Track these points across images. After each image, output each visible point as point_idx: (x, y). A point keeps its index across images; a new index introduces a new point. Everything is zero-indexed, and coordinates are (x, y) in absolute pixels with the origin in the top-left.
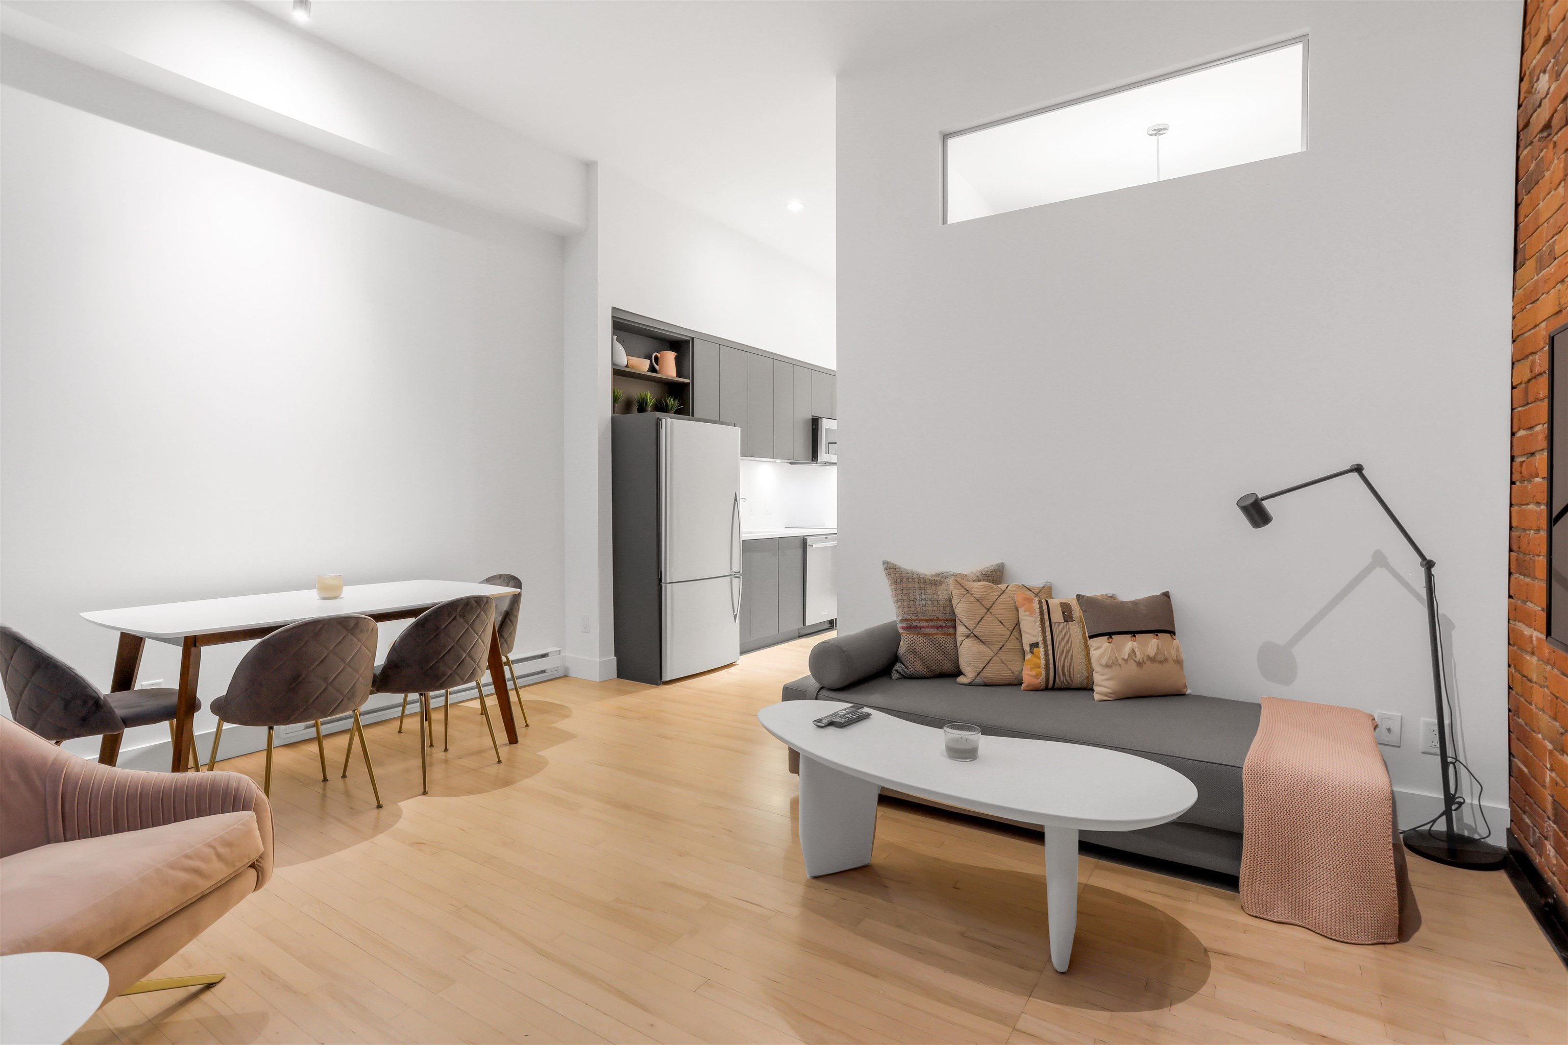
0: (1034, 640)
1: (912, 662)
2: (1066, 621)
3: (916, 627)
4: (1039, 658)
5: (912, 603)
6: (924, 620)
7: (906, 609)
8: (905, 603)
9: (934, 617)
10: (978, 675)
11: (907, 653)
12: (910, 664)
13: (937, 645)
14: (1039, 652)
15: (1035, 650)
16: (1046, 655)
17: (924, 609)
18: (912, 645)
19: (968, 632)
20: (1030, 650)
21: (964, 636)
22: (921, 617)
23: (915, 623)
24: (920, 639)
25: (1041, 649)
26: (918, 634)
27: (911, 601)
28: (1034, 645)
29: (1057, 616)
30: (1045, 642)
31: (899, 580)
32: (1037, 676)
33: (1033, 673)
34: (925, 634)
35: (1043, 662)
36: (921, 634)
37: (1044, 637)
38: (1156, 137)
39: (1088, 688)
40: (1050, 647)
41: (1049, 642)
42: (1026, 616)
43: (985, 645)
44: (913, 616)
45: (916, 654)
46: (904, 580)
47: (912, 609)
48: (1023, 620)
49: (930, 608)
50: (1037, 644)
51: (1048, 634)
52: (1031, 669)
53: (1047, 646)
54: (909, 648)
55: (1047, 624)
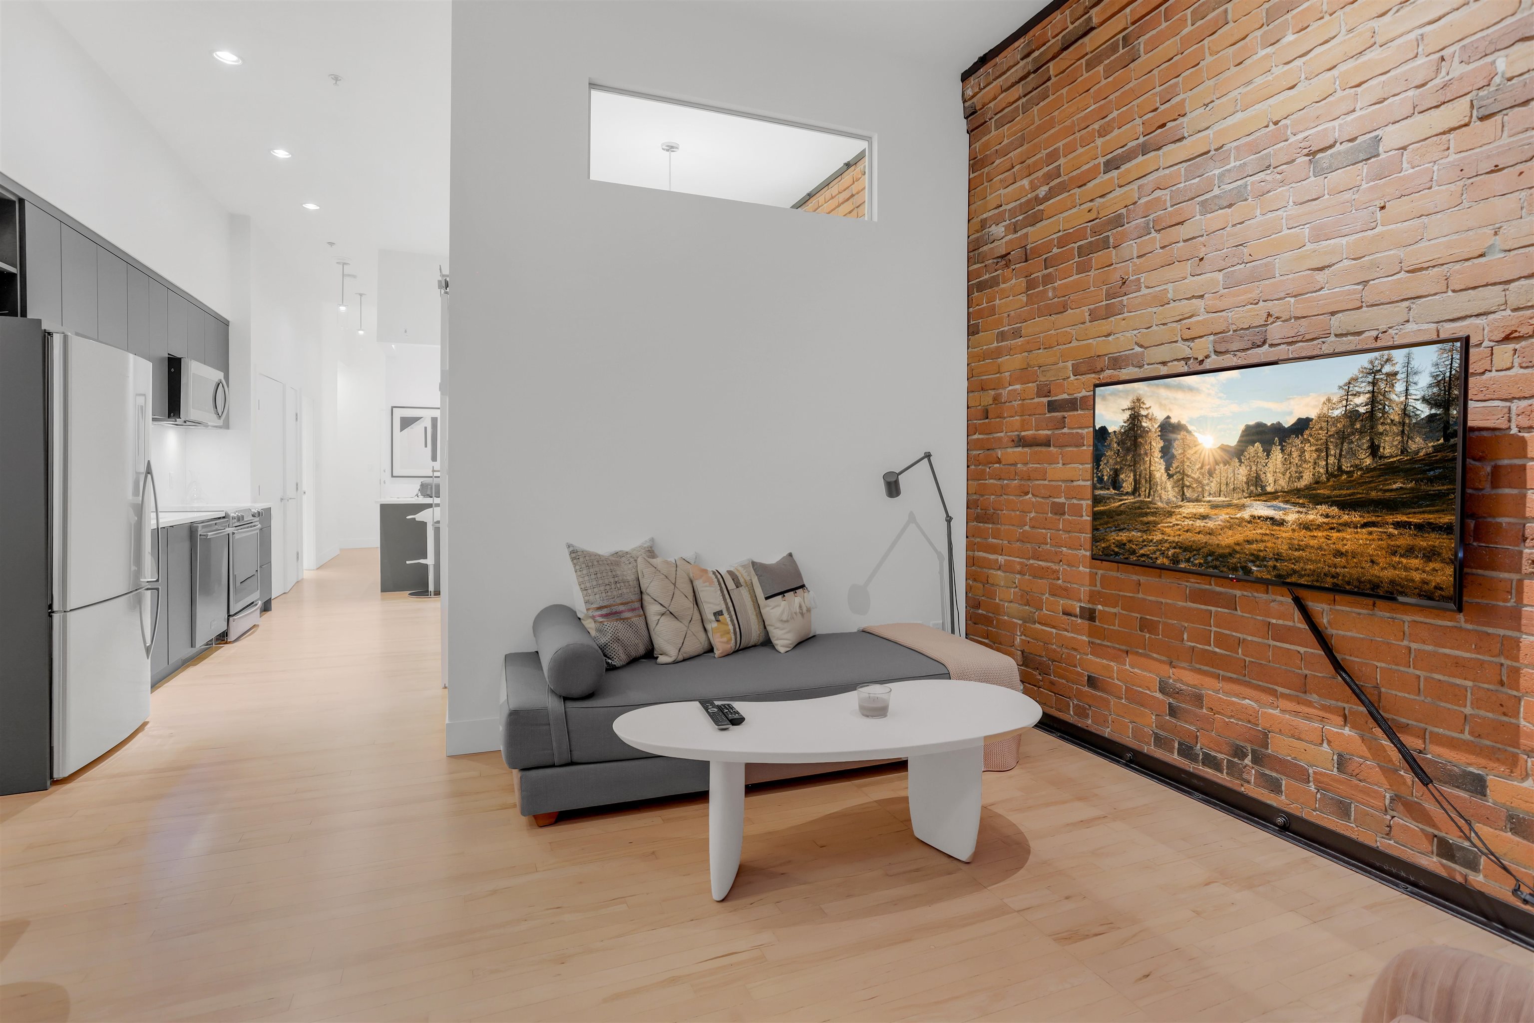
0: (718, 609)
1: (616, 651)
2: (737, 587)
3: (616, 613)
4: (727, 625)
5: (608, 587)
6: (622, 604)
7: (604, 595)
8: (602, 588)
9: (629, 600)
10: (679, 651)
11: (611, 642)
12: (614, 653)
13: (634, 629)
14: (726, 619)
15: (720, 618)
16: (732, 621)
17: (620, 592)
18: (616, 633)
19: (663, 610)
20: (715, 618)
21: (659, 614)
22: (618, 601)
23: (615, 609)
24: (619, 625)
25: (726, 615)
26: (617, 620)
27: (606, 585)
28: (718, 614)
29: (731, 585)
30: (728, 609)
31: (590, 564)
32: (728, 642)
33: (725, 639)
34: (624, 619)
35: (731, 627)
36: (621, 619)
37: (727, 604)
38: (668, 153)
39: (767, 643)
40: (733, 613)
41: (732, 609)
42: (706, 586)
43: (678, 620)
44: (611, 602)
45: (619, 642)
46: (596, 563)
47: (609, 594)
48: (702, 591)
49: (625, 591)
50: (721, 611)
51: (729, 600)
52: (722, 636)
53: (730, 612)
54: (613, 637)
55: (726, 592)
